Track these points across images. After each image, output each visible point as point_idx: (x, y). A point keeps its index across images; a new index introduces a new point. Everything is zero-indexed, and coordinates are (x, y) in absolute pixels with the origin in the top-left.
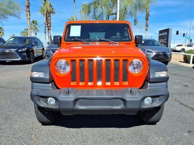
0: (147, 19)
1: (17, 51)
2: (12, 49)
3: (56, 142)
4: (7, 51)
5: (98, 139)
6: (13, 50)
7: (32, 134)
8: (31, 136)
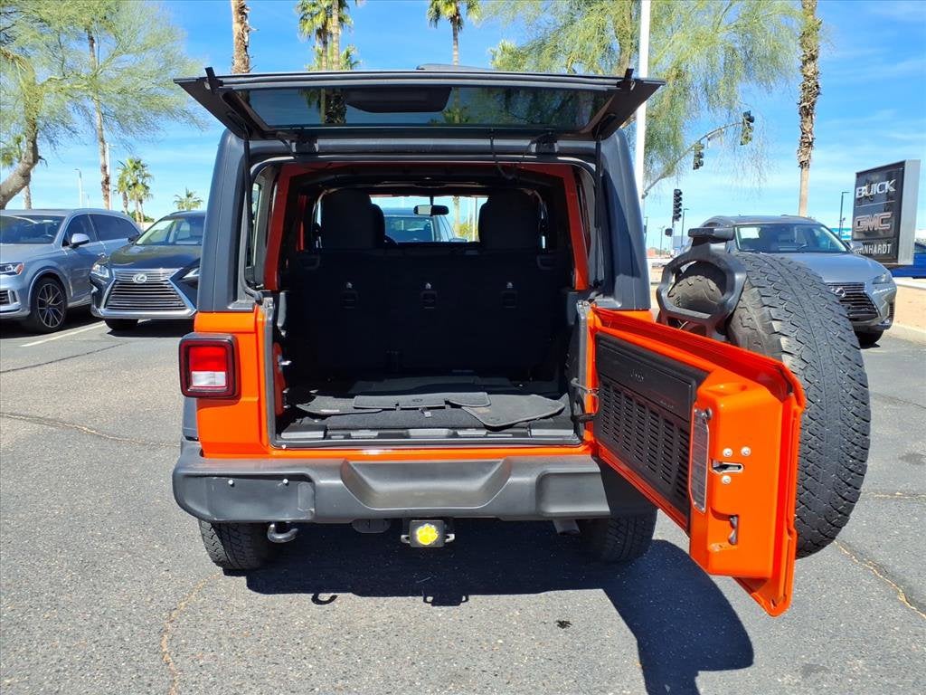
0: (806, 112)
1: (178, 279)
2: (161, 270)
3: (242, 667)
4: (140, 277)
5: (407, 672)
6: (165, 274)
7: (162, 632)
8: (156, 638)
